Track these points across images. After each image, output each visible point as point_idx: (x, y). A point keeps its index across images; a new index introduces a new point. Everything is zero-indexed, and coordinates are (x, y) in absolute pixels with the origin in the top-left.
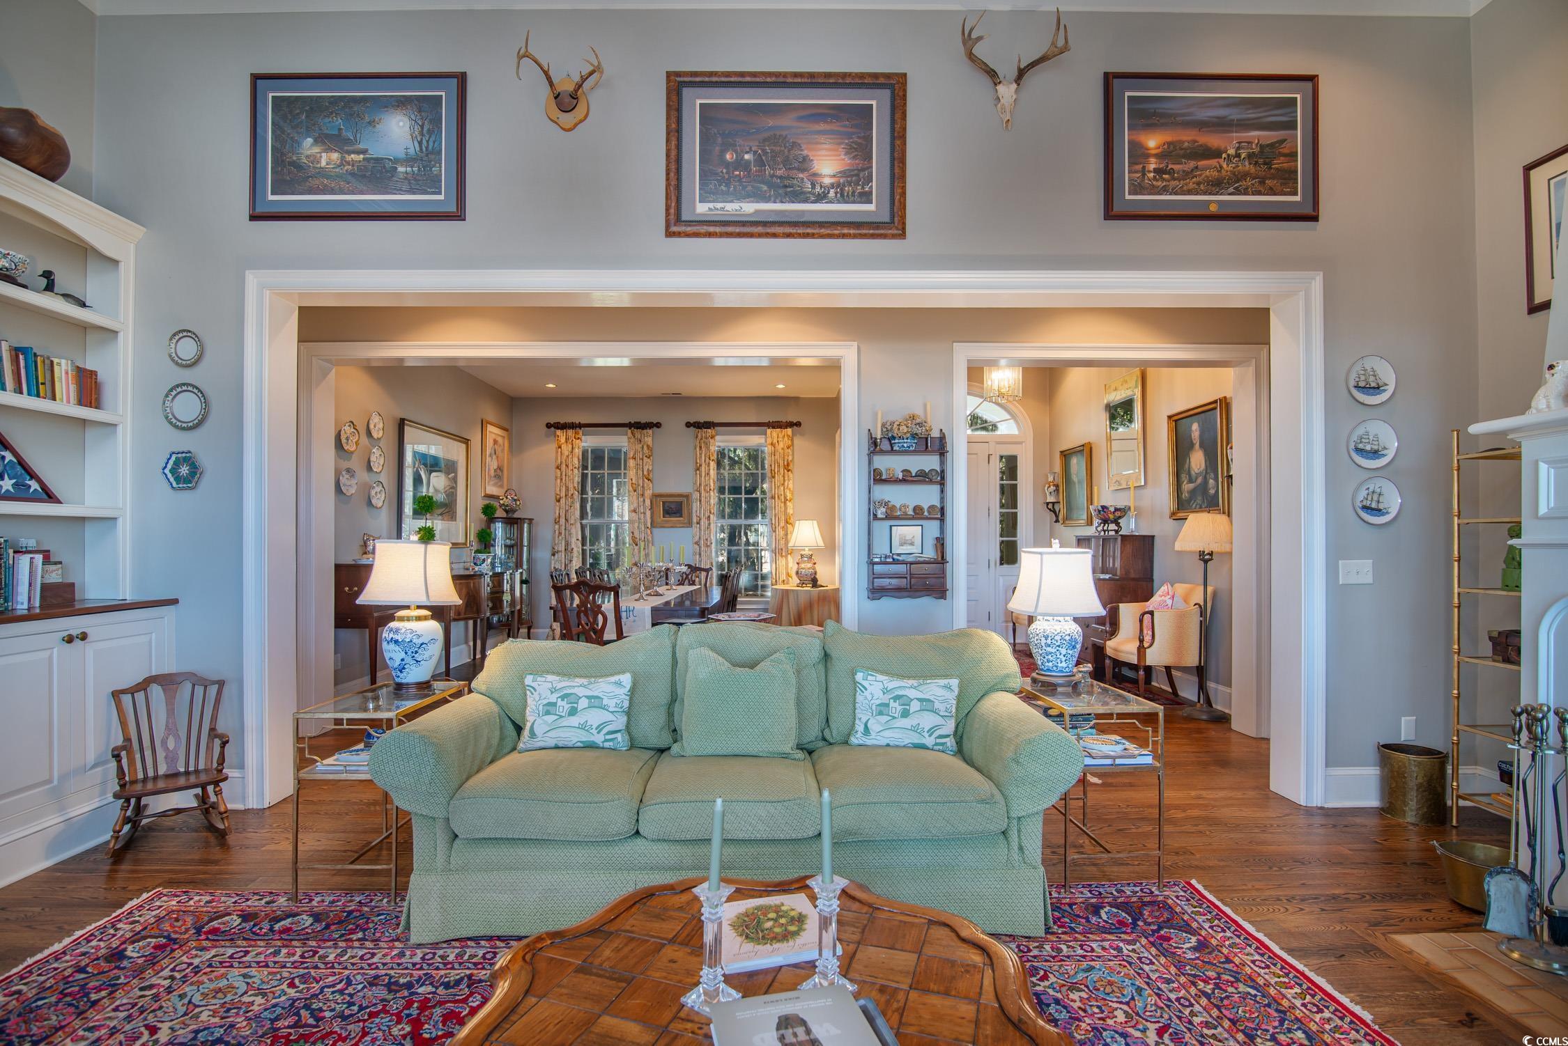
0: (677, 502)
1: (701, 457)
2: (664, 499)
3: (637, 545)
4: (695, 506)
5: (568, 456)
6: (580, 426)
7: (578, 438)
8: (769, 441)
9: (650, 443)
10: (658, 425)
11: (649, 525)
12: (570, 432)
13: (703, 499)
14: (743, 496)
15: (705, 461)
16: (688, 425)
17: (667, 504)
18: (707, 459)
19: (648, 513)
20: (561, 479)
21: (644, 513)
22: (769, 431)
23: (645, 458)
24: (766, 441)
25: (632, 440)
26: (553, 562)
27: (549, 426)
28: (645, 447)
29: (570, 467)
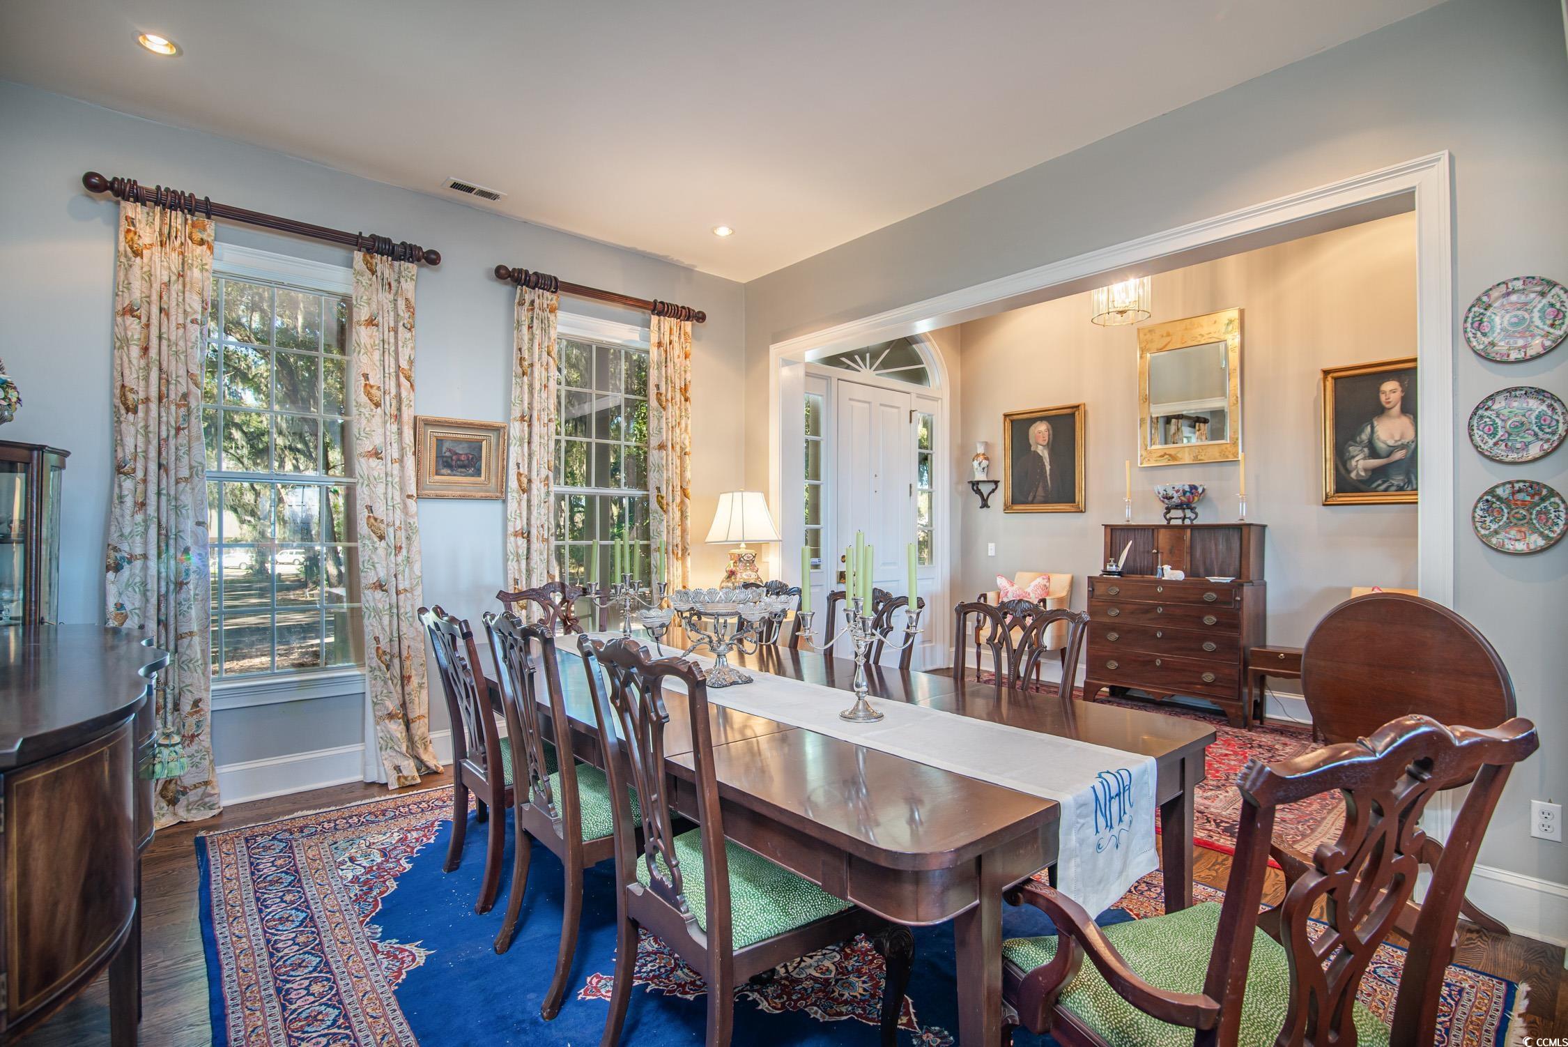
0: (469, 442)
1: (531, 349)
2: (441, 432)
3: (381, 538)
4: (516, 453)
5: (168, 284)
6: (210, 209)
7: (202, 242)
8: (654, 338)
9: (410, 295)
10: (432, 259)
11: (412, 490)
12: (177, 219)
13: (536, 439)
14: (594, 440)
15: (540, 359)
16: (502, 274)
17: (446, 445)
18: (545, 355)
19: (410, 461)
20: (146, 350)
21: (401, 460)
22: (655, 319)
23: (401, 328)
24: (647, 339)
25: (365, 280)
26: (112, 590)
27: (94, 184)
28: (401, 304)
29: (176, 316)
